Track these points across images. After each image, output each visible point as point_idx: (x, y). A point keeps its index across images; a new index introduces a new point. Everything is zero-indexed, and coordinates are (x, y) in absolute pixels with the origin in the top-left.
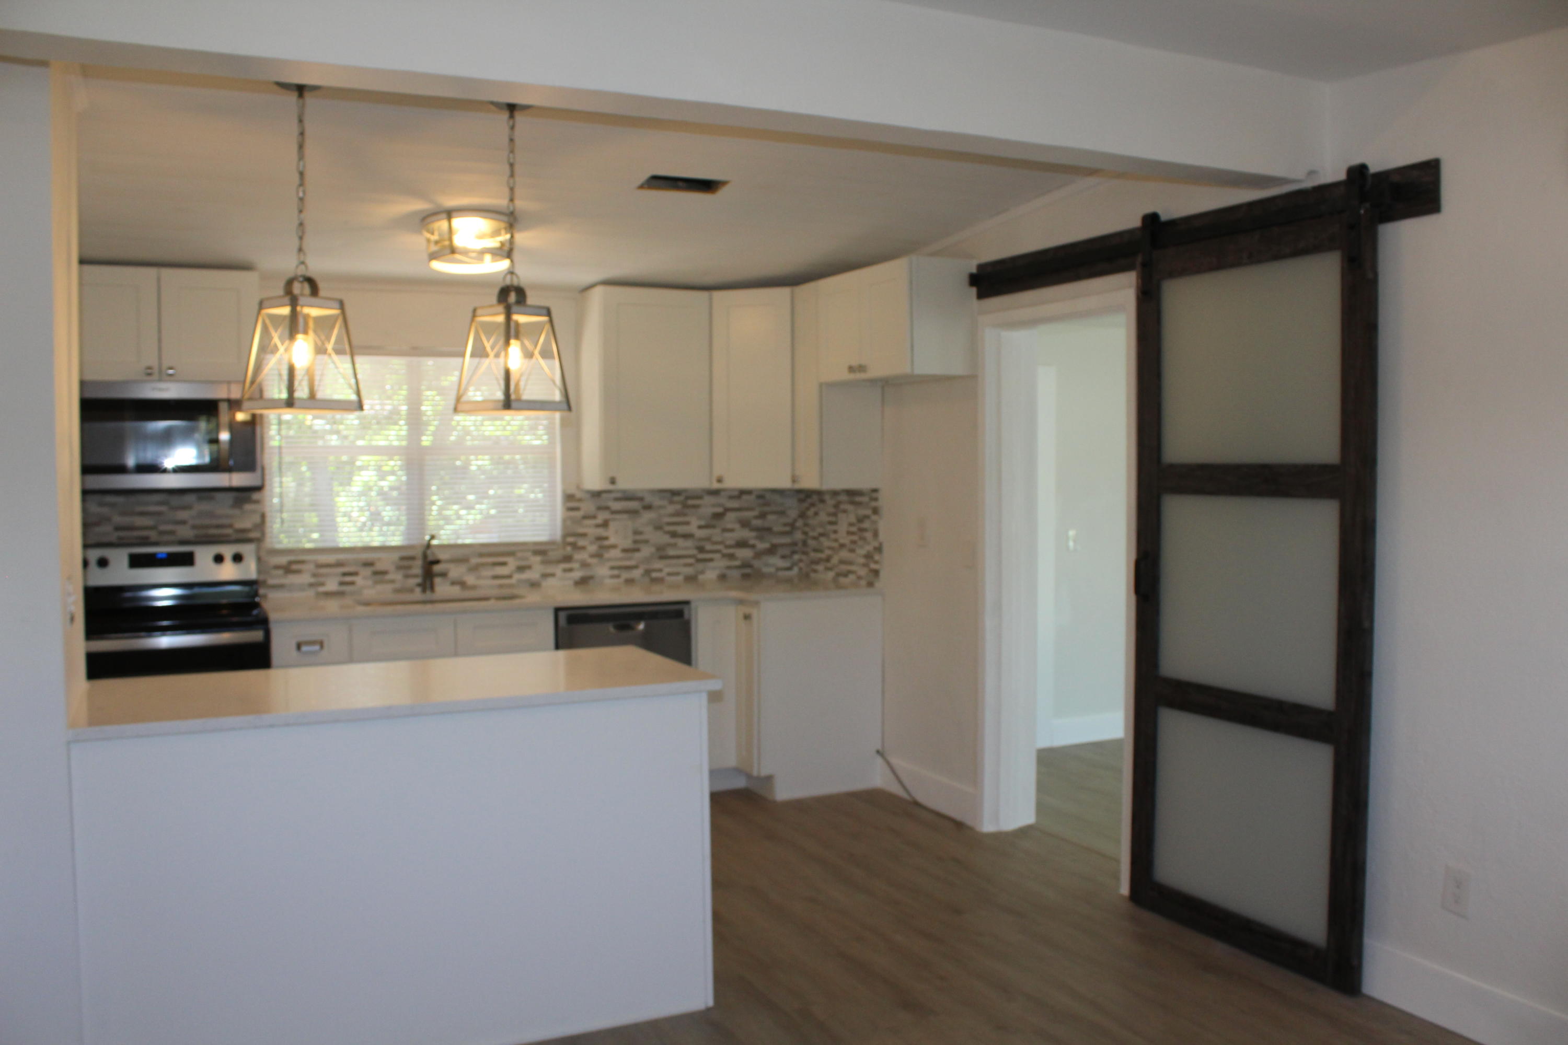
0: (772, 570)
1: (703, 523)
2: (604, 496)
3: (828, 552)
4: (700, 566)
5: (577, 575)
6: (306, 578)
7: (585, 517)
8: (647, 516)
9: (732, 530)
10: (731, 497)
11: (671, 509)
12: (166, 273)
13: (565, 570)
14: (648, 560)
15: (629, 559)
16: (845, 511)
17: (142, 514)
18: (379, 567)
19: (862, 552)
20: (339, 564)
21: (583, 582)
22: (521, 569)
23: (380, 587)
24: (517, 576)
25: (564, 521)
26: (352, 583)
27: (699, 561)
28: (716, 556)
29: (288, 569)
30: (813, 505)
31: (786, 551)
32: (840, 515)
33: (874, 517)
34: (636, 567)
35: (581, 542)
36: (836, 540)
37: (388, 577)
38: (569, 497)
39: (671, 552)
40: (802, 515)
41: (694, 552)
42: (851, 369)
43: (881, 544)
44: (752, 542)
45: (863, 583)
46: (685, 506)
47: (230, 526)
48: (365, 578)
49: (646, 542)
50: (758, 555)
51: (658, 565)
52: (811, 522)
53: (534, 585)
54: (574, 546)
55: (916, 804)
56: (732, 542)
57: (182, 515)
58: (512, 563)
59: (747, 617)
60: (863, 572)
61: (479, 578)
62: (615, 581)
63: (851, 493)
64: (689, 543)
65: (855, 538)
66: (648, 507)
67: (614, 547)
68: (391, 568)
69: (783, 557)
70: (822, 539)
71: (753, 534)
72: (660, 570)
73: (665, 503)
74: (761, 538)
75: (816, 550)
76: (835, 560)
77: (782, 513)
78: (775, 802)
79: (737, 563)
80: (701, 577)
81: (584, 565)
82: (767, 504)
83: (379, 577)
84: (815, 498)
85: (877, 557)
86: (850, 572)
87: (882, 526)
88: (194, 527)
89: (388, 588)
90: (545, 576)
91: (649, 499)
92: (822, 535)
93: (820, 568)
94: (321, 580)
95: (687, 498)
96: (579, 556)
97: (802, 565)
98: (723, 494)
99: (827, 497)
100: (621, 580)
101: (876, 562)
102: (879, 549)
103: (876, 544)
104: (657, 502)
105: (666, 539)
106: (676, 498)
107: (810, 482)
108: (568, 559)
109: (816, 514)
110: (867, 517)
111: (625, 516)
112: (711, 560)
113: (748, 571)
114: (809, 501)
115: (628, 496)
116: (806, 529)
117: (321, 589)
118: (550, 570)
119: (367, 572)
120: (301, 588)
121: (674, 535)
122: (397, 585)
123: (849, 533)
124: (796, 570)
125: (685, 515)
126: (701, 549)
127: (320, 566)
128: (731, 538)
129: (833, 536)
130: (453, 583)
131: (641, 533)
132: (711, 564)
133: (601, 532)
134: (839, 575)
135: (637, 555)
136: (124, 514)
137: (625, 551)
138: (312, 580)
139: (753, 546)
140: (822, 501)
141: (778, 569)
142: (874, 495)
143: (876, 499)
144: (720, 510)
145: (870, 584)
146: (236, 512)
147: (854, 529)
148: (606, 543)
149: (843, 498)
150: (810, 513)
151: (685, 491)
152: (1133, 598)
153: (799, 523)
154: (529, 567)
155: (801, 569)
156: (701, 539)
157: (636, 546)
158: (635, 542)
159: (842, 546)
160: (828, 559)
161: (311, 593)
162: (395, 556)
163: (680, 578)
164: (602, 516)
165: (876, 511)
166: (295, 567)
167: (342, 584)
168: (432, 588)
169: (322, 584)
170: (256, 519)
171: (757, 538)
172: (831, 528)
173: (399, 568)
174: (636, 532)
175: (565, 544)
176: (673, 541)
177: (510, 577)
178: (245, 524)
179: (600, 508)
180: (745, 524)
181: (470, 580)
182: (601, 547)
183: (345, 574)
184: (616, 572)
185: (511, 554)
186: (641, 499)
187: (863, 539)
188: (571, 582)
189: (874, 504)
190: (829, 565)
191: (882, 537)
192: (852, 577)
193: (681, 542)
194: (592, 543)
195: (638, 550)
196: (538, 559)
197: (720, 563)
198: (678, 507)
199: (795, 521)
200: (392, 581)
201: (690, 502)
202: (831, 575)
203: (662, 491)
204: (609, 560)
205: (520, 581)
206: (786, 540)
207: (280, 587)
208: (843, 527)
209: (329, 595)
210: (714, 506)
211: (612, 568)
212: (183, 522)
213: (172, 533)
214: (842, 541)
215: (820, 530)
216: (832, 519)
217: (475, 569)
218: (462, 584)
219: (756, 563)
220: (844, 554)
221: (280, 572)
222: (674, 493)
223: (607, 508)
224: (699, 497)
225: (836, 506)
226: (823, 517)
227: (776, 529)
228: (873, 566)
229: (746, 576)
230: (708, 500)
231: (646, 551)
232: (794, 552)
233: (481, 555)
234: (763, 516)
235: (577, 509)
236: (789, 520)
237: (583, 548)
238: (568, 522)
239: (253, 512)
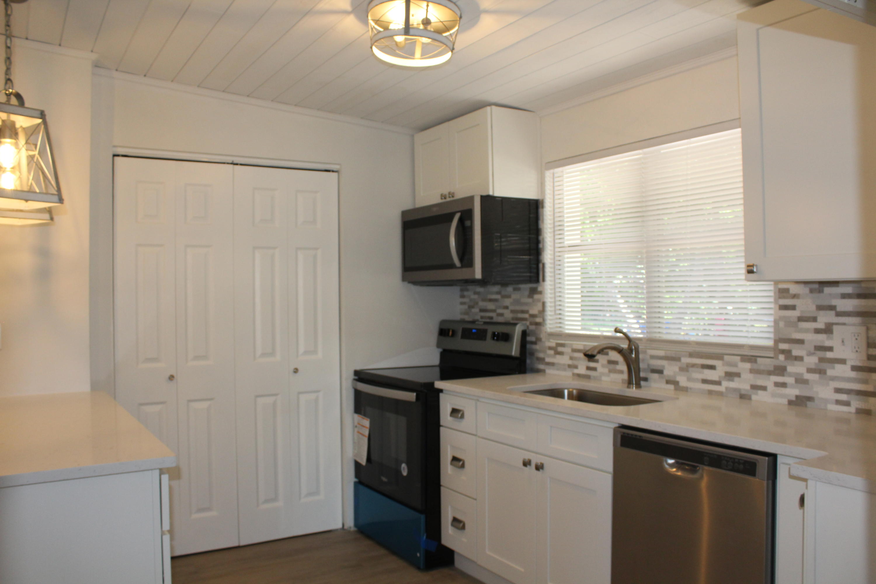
2: (827, 289)
5: (793, 392)
6: (564, 360)
7: (801, 319)
13: (777, 384)
15: (865, 381)
17: (491, 300)
22: (730, 376)
24: (726, 384)
25: (776, 322)
26: (595, 369)
29: (556, 351)
35: (797, 351)
38: (782, 292)
47: (527, 312)
48: (603, 366)
53: (744, 397)
54: (787, 353)
57: (507, 302)
58: (720, 367)
61: (689, 379)
67: (843, 361)
81: (800, 381)
83: (612, 366)
88: (512, 312)
90: (755, 387)
94: (575, 363)
96: (792, 368)
108: (781, 370)
111: (854, 320)
117: (575, 371)
118: (761, 381)
120: (563, 368)
127: (573, 350)
130: (668, 382)
133: (822, 339)
137: (856, 369)
138: (570, 362)
146: (530, 300)
148: (829, 355)
154: (738, 375)
157: (874, 364)
161: (569, 373)
164: (824, 319)
166: (560, 349)
167: (588, 368)
169: (576, 367)
170: (539, 307)
174: (873, 344)
175: (777, 351)
178: (534, 311)
179: (820, 308)
181: (683, 381)
182: (822, 360)
184: (844, 397)
185: (719, 357)
188: (785, 401)
194: (810, 354)
196: (747, 366)
204: (833, 379)
205: (728, 389)
207: (552, 364)
211: (838, 391)
212: (506, 308)
213: (501, 315)
217: (685, 369)
218: (675, 383)
221: (552, 352)
223: (832, 308)
233: (691, 355)
235: (793, 308)
237: (800, 359)
238: (782, 324)
239: (539, 300)
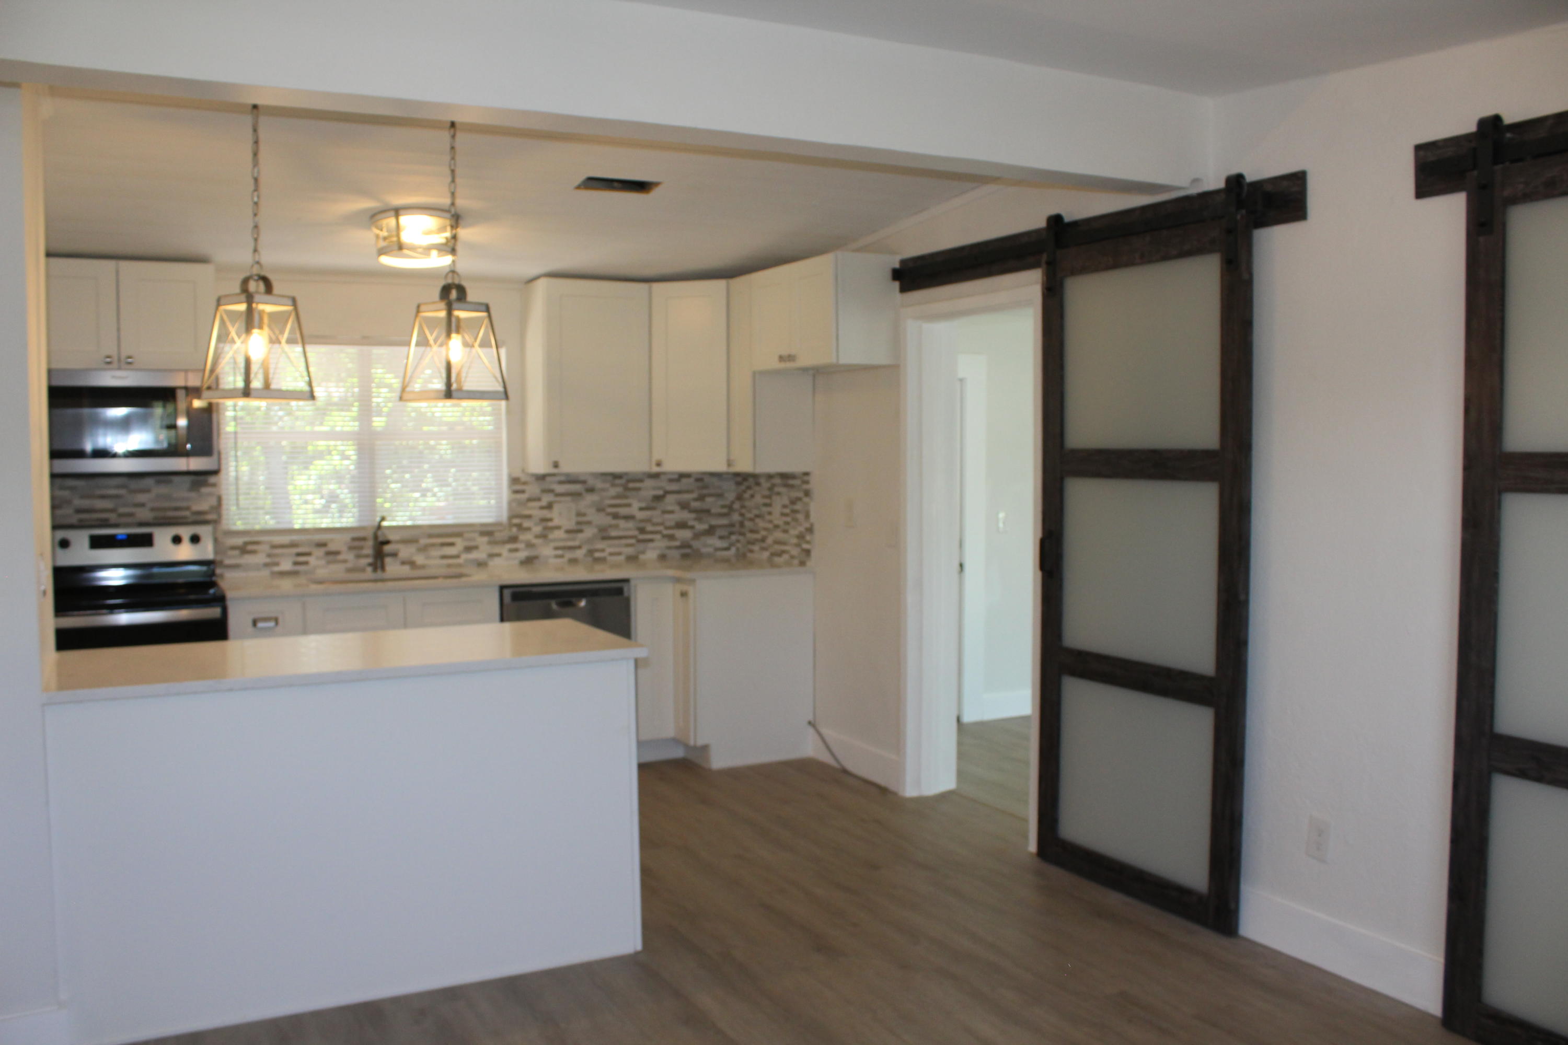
0: (710, 550)
1: (643, 505)
2: (549, 479)
3: (764, 533)
4: (641, 547)
5: (523, 554)
6: (260, 558)
7: (530, 500)
8: (590, 498)
9: (672, 512)
10: (671, 480)
11: (613, 491)
12: (124, 265)
13: (511, 551)
14: (589, 541)
15: (574, 539)
16: (778, 494)
17: (103, 497)
18: (332, 547)
19: (794, 532)
20: (293, 545)
21: (528, 562)
22: (468, 549)
23: (334, 567)
24: (465, 556)
25: (510, 503)
26: (306, 563)
27: (639, 541)
28: (658, 537)
29: (244, 550)
30: (749, 488)
31: (723, 532)
32: (774, 498)
33: (806, 500)
34: (579, 547)
35: (526, 524)
36: (770, 522)
37: (341, 557)
38: (514, 481)
39: (614, 533)
40: (739, 498)
41: (636, 533)
42: (781, 358)
43: (812, 525)
44: (691, 523)
45: (796, 562)
46: (626, 489)
47: (188, 508)
48: (318, 558)
49: (589, 523)
50: (697, 536)
51: (600, 545)
52: (747, 503)
53: (481, 564)
54: (519, 526)
55: (845, 771)
56: (672, 524)
57: (141, 498)
58: (460, 544)
59: (684, 594)
60: (795, 552)
61: (428, 557)
62: (559, 560)
63: (784, 476)
64: (630, 524)
65: (788, 519)
66: (591, 490)
67: (558, 528)
68: (344, 548)
69: (721, 538)
70: (758, 520)
71: (693, 515)
72: (603, 550)
73: (607, 485)
74: (699, 520)
75: (752, 531)
76: (770, 540)
77: (720, 496)
78: (710, 770)
79: (677, 543)
80: (642, 557)
81: (529, 545)
82: (706, 487)
83: (331, 558)
84: (751, 480)
85: (808, 538)
86: (783, 552)
87: (813, 507)
88: (153, 509)
89: (341, 567)
90: (492, 556)
91: (591, 482)
92: (757, 516)
93: (756, 548)
94: (276, 560)
95: (629, 481)
96: (524, 537)
97: (739, 545)
98: (663, 477)
99: (762, 481)
100: (565, 559)
101: (808, 542)
102: (810, 530)
103: (807, 525)
104: (599, 484)
105: (609, 520)
106: (618, 481)
107: (744, 466)
108: (514, 539)
109: (752, 496)
110: (799, 499)
111: (568, 499)
112: (651, 540)
113: (687, 551)
114: (746, 484)
115: (571, 480)
116: (743, 511)
117: (276, 569)
118: (496, 550)
119: (320, 552)
120: (257, 567)
121: (616, 516)
122: (349, 565)
123: (783, 514)
124: (733, 550)
125: (626, 497)
126: (642, 531)
127: (274, 547)
128: (671, 519)
129: (768, 517)
130: (403, 563)
131: (584, 515)
132: (651, 545)
133: (546, 514)
134: (773, 555)
135: (580, 536)
136: (83, 497)
137: (568, 532)
138: (268, 560)
139: (692, 527)
140: (758, 484)
141: (717, 549)
142: (806, 478)
143: (807, 482)
144: (660, 492)
145: (802, 564)
146: (193, 495)
147: (787, 511)
148: (550, 524)
149: (777, 481)
150: (747, 495)
151: (626, 474)
152: (1039, 574)
153: (737, 506)
154: (476, 548)
155: (738, 549)
156: (642, 521)
157: (579, 527)
158: (578, 523)
159: (777, 527)
160: (763, 540)
161: (266, 573)
162: (347, 537)
163: (621, 558)
164: (546, 499)
165: (807, 493)
166: (250, 547)
167: (296, 563)
168: (383, 568)
169: (277, 564)
170: (213, 501)
171: (696, 519)
172: (765, 509)
173: (351, 548)
174: (579, 514)
175: (511, 525)
176: (614, 522)
177: (457, 557)
178: (203, 506)
179: (544, 491)
180: (684, 506)
181: (420, 559)
182: (546, 528)
183: (299, 555)
184: (560, 552)
185: (459, 535)
186: (584, 482)
187: (796, 520)
188: (516, 562)
189: (805, 487)
190: (764, 545)
191: (813, 518)
192: (786, 557)
193: (622, 523)
194: (536, 524)
195: (581, 531)
196: (485, 539)
197: (660, 544)
198: (619, 490)
199: (733, 502)
200: (345, 561)
201: (631, 485)
202: (766, 554)
203: (604, 475)
204: (554, 540)
205: (467, 561)
206: (724, 521)
207: (237, 566)
208: (777, 509)
209: (283, 574)
210: (654, 488)
211: (556, 548)
212: (142, 505)
213: (131, 515)
214: (776, 522)
215: (756, 512)
216: (767, 501)
217: (424, 549)
218: (412, 564)
219: (696, 544)
220: (778, 535)
221: (237, 552)
222: (616, 476)
223: (551, 491)
224: (641, 481)
225: (771, 489)
226: (758, 499)
227: (713, 511)
228: (805, 546)
229: (685, 556)
230: (649, 483)
231: (589, 532)
232: (731, 533)
233: (430, 536)
234: (701, 498)
235: (523, 492)
236: (727, 503)
237: (529, 529)
238: (514, 505)
239: (210, 494)
